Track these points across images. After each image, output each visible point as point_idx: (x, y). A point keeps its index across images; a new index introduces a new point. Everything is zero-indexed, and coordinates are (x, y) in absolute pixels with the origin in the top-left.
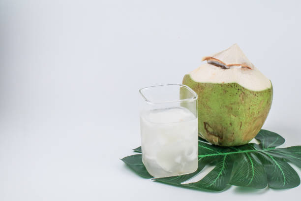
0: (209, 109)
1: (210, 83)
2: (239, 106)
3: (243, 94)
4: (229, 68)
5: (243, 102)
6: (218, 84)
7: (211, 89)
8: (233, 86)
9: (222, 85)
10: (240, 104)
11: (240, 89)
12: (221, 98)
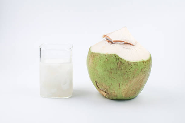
0: (97, 72)
1: (99, 53)
2: (117, 71)
3: (120, 63)
4: (115, 43)
5: (120, 68)
6: (103, 54)
7: (99, 57)
8: (113, 56)
9: (105, 55)
10: (117, 70)
11: (118, 58)
12: (105, 64)
